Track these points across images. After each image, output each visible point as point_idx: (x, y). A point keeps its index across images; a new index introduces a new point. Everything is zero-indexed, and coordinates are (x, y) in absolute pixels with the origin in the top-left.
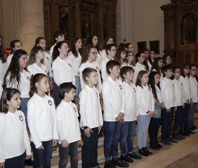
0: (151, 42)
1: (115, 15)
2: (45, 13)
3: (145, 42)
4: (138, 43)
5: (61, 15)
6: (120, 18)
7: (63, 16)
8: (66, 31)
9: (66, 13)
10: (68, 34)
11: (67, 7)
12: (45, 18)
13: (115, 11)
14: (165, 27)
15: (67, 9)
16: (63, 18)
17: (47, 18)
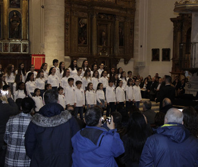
0: (163, 50)
1: (134, 23)
2: (66, 24)
3: (159, 49)
4: (153, 50)
5: (80, 25)
6: (138, 25)
7: (81, 26)
8: (84, 39)
9: (84, 24)
10: (86, 41)
11: (86, 18)
12: (66, 29)
13: (134, 19)
14: (174, 37)
15: (86, 20)
16: (82, 28)
17: (68, 29)
